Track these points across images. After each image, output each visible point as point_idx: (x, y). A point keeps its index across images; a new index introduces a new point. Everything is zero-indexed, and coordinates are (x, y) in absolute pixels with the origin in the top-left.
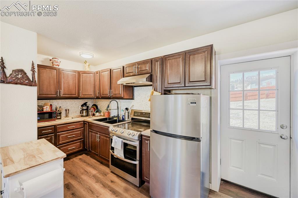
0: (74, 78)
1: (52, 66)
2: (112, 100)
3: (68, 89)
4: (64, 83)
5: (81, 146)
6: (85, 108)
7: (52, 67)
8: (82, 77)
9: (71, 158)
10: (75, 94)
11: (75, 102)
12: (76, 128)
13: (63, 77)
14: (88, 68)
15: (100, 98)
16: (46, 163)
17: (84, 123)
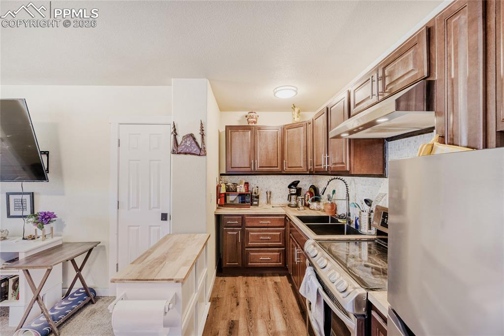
0: (275, 139)
1: (247, 124)
2: (333, 177)
3: (266, 158)
4: (261, 149)
5: (280, 261)
6: (294, 191)
7: (247, 126)
8: (286, 136)
9: (266, 276)
10: (277, 167)
11: (281, 179)
12: (272, 225)
13: (260, 140)
14: (298, 117)
15: (314, 173)
16: (154, 282)
17: (285, 218)
